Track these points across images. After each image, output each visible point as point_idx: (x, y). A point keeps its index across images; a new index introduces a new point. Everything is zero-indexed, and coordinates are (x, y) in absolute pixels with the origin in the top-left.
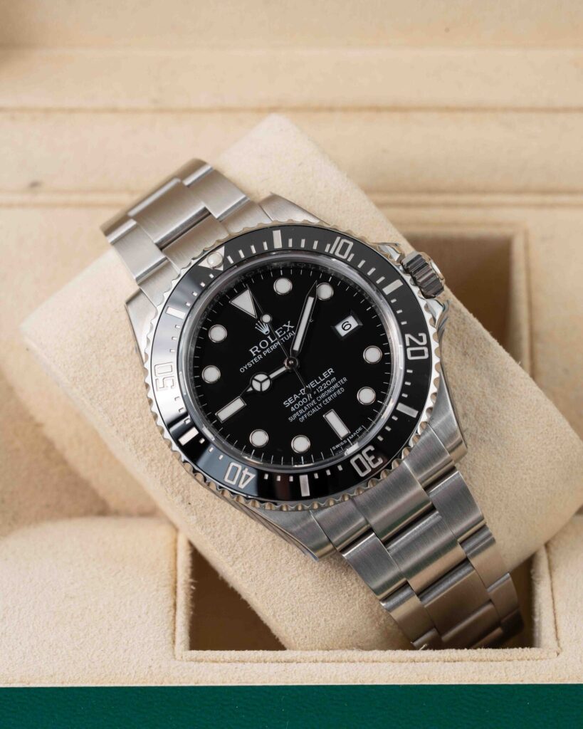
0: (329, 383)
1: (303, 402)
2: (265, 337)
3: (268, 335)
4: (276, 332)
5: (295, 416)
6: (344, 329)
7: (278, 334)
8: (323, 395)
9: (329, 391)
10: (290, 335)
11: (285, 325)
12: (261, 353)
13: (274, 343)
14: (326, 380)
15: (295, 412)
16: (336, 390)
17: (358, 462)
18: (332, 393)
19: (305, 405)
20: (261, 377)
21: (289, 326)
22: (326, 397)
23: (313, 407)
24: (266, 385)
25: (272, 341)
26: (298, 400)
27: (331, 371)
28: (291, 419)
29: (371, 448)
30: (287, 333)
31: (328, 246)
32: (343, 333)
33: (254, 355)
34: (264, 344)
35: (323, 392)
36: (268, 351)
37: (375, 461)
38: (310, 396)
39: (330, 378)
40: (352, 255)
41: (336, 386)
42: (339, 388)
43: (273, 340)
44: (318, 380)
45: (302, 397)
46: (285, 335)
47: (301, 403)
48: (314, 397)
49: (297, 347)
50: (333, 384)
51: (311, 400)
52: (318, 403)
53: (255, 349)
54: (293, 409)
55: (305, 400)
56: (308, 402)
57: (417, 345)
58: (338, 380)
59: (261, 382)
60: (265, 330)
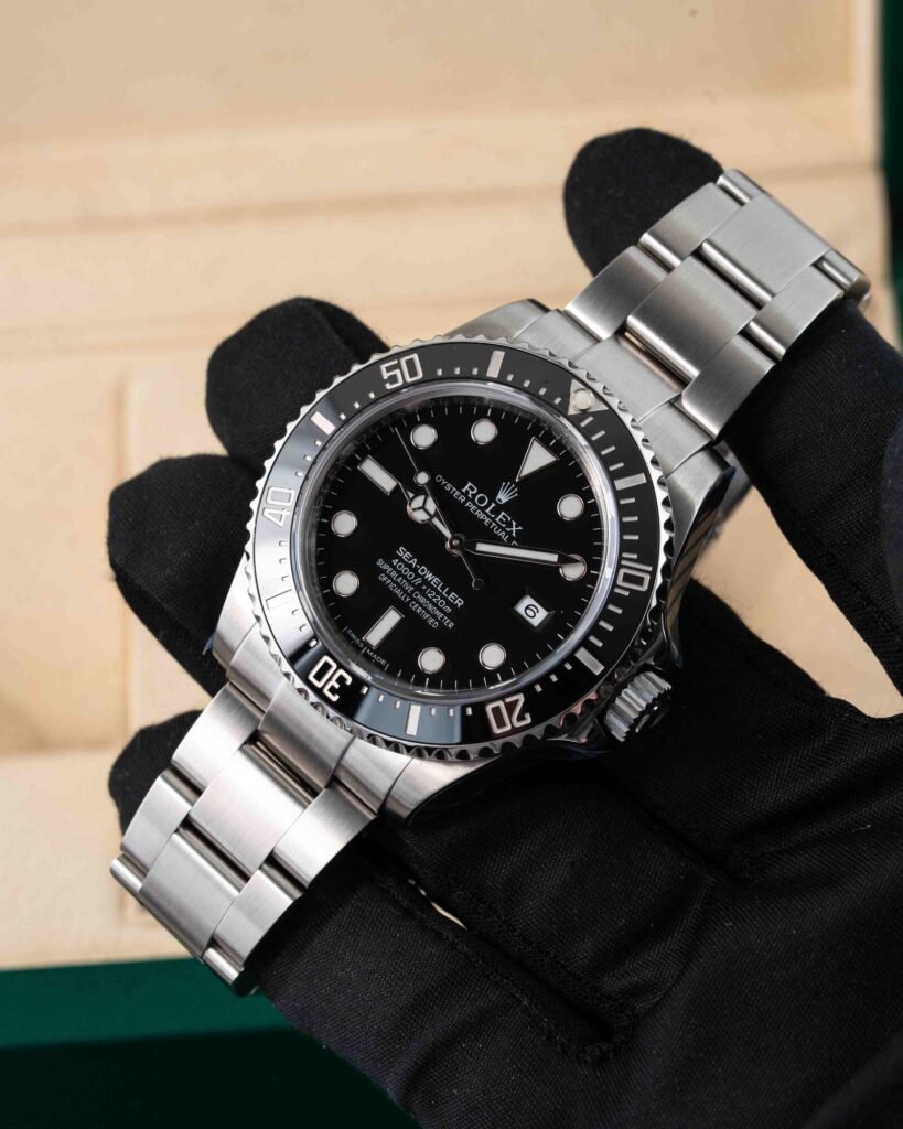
0: (442, 603)
1: (408, 573)
2: (492, 498)
3: (496, 502)
4: (503, 513)
5: (386, 567)
6: (527, 608)
7: (500, 516)
8: (422, 600)
9: (430, 607)
10: (502, 534)
11: (514, 523)
12: (468, 499)
13: (486, 513)
14: (446, 599)
15: (391, 565)
16: (434, 616)
17: (327, 666)
18: (428, 612)
19: (405, 577)
20: (431, 506)
21: (514, 529)
22: (421, 605)
23: (403, 589)
24: (420, 516)
25: (488, 511)
26: (410, 566)
27: (460, 603)
28: (380, 562)
29: (349, 680)
30: (503, 529)
31: (635, 556)
32: (520, 609)
33: (464, 490)
34: (482, 500)
35: (428, 598)
36: (473, 508)
37: (332, 690)
38: (419, 581)
39: (448, 603)
40: (627, 594)
41: (440, 615)
42: (437, 620)
43: (491, 512)
44: (443, 588)
45: (415, 570)
46: (500, 527)
47: (406, 571)
48: (418, 588)
49: (482, 547)
50: (441, 610)
51: (413, 585)
52: (410, 596)
53: (473, 490)
54: (395, 562)
55: (411, 576)
56: (409, 581)
57: (510, 714)
58: (449, 615)
59: (423, 508)
60: (503, 497)
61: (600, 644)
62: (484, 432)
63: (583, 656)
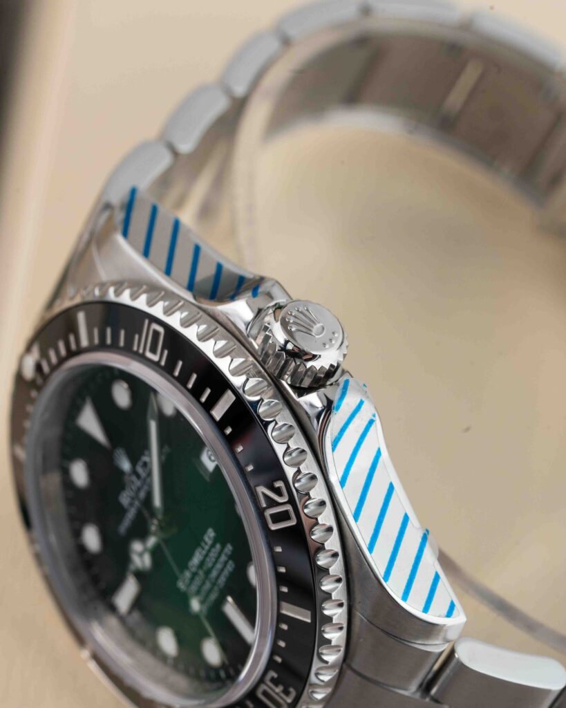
0: (215, 552)
1: (196, 583)
2: (127, 478)
3: (131, 475)
6: (210, 459)
7: (140, 472)
9: (219, 566)
13: (140, 487)
14: (210, 548)
16: (225, 564)
17: (265, 693)
18: (222, 570)
19: (200, 587)
20: (137, 546)
22: (219, 576)
24: (147, 560)
25: (139, 484)
26: (192, 579)
27: (212, 532)
29: (273, 674)
31: (137, 337)
33: (125, 508)
35: (213, 567)
37: (286, 692)
38: (201, 573)
39: (213, 546)
40: (166, 352)
41: (223, 558)
44: (203, 548)
45: (193, 576)
47: (195, 585)
48: (206, 575)
49: (157, 501)
50: (219, 555)
51: (205, 579)
55: (198, 580)
56: (202, 584)
57: (276, 504)
58: (223, 547)
59: (141, 555)
60: (126, 465)
61: (208, 391)
62: (79, 474)
63: (218, 412)
